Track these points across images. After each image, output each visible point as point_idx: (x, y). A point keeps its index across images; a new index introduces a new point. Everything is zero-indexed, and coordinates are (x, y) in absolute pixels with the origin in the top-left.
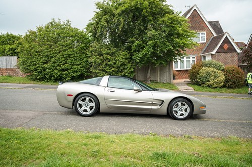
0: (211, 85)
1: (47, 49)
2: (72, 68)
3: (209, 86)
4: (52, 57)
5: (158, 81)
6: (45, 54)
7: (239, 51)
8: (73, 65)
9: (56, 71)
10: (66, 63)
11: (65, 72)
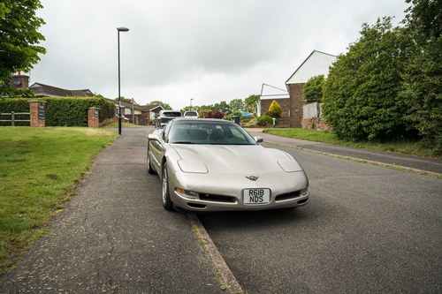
1: (344, 83)
2: (376, 115)
4: (349, 96)
6: (341, 93)
8: (378, 107)
9: (352, 121)
10: (366, 105)
11: (364, 123)
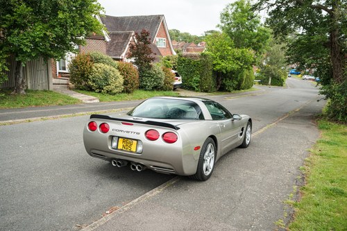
0: (111, 91)
3: (109, 92)
5: (29, 88)
7: (108, 39)
